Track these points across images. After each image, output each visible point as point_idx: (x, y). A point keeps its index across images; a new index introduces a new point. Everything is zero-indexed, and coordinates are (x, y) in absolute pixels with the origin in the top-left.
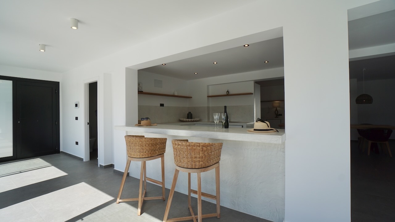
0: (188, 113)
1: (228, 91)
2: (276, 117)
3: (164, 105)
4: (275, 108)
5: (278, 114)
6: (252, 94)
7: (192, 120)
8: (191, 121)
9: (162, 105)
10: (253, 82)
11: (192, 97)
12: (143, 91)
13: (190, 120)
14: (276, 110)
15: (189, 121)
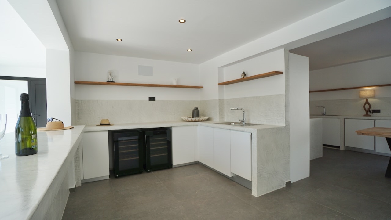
0: (194, 109)
1: (244, 74)
2: (367, 115)
3: (156, 99)
4: (365, 100)
5: (371, 110)
6: (282, 73)
7: (201, 119)
8: (199, 121)
9: (152, 99)
10: (283, 49)
11: (202, 87)
12: (115, 82)
13: (197, 119)
14: (367, 102)
15: (195, 121)
